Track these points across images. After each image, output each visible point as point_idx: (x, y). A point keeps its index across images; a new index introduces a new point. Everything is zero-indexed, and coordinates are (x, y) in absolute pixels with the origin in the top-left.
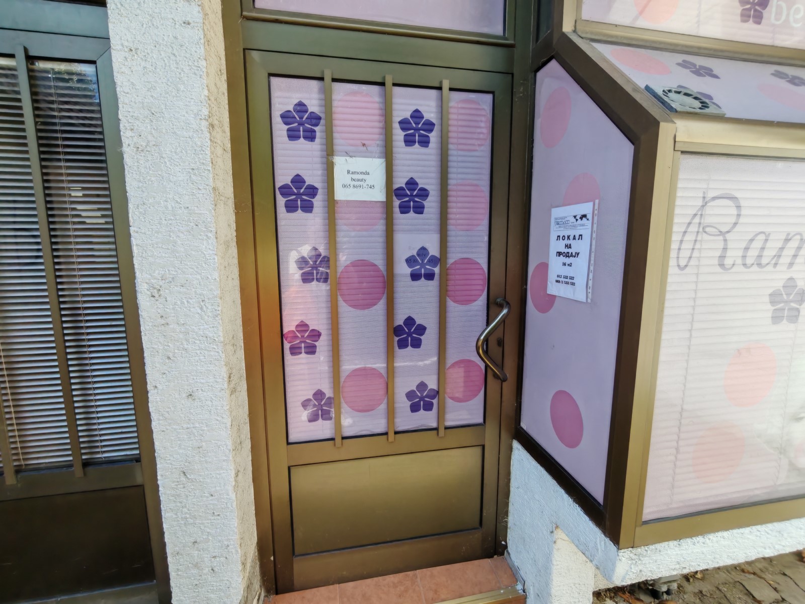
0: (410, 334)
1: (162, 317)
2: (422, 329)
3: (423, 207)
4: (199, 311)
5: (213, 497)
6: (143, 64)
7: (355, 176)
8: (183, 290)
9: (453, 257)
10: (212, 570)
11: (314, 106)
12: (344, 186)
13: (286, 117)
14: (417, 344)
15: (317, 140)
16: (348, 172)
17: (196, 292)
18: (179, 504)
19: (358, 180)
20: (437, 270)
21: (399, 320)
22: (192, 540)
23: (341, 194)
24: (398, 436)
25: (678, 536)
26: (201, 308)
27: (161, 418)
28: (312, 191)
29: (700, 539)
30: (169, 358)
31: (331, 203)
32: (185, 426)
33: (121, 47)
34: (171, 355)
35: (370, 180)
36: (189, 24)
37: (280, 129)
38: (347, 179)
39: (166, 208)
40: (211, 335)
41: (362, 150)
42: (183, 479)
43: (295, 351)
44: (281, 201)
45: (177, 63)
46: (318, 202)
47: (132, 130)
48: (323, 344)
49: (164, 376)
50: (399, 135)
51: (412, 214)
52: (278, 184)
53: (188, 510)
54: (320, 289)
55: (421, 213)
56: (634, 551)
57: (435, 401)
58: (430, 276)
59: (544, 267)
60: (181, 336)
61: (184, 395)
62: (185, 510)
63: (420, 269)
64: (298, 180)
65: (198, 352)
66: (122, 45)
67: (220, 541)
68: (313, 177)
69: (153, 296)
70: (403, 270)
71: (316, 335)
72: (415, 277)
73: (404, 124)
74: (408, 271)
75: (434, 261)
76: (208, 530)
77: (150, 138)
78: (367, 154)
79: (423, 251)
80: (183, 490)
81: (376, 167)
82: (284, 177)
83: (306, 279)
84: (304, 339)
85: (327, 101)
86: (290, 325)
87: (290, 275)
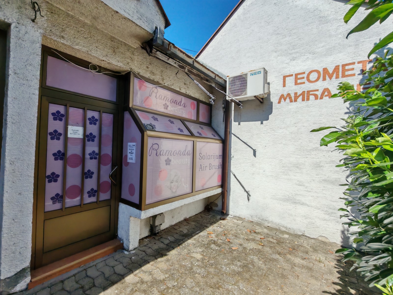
0: (89, 175)
1: (13, 170)
2: (93, 173)
3: (94, 140)
4: (27, 168)
5: (23, 227)
6: (18, 102)
7: (74, 131)
8: (22, 162)
9: (102, 153)
10: (20, 253)
11: (62, 112)
12: (71, 134)
13: (53, 114)
14: (91, 177)
15: (63, 121)
16: (72, 130)
17: (26, 163)
18: (10, 231)
19: (75, 132)
20: (98, 157)
21: (86, 171)
22: (13, 243)
23: (69, 136)
24: (84, 205)
25: (153, 207)
26: (28, 167)
27: (7, 202)
28: (60, 134)
29: (157, 207)
30: (14, 182)
31: (66, 138)
32: (16, 204)
33: (11, 97)
34: (14, 181)
35: (79, 132)
36: (34, 94)
37: (51, 117)
38: (72, 132)
39: (20, 139)
40: (30, 175)
41: (77, 125)
42: (13, 222)
44: (49, 137)
45: (29, 103)
46: (62, 138)
47: (11, 118)
48: (60, 179)
49: (11, 188)
50: (88, 122)
51: (91, 142)
52: (49, 131)
53: (13, 232)
54: (60, 163)
55: (94, 141)
56: (145, 211)
57: (96, 194)
58: (95, 158)
59: (126, 156)
60: (19, 175)
61: (17, 194)
62: (12, 233)
63: (93, 156)
64: (56, 131)
65: (25, 180)
66: (12, 97)
67: (24, 242)
68: (61, 130)
69: (11, 164)
70: (87, 156)
71: (58, 176)
72: (91, 158)
73: (89, 119)
74: (89, 157)
75: (97, 154)
76: (20, 239)
77: (17, 120)
79: (94, 152)
80: (12, 225)
81: (80, 130)
82: (51, 130)
83: (56, 159)
84: (53, 178)
85: (67, 111)
86: (48, 173)
87: (50, 158)
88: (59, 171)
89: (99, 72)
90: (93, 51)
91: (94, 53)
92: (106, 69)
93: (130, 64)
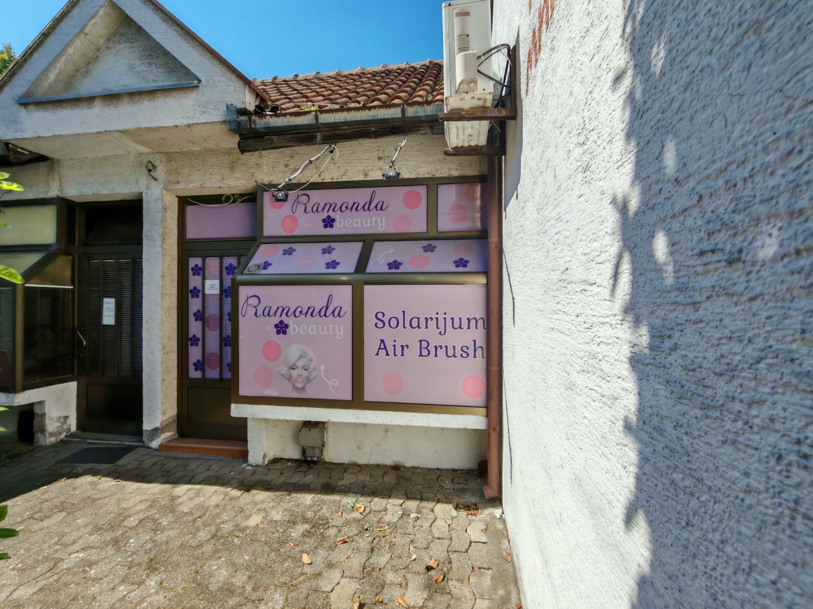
0: (229, 341)
1: (147, 329)
5: (156, 386)
7: (211, 286)
8: (152, 321)
10: (154, 411)
11: (200, 265)
12: (208, 289)
13: (193, 269)
15: (201, 275)
16: (209, 285)
18: (147, 386)
21: (223, 335)
22: (150, 400)
23: (207, 292)
24: (223, 380)
27: (145, 358)
28: (199, 291)
30: (149, 341)
31: (204, 295)
32: (150, 362)
35: (216, 287)
37: (191, 272)
38: (209, 287)
39: (151, 299)
41: (214, 277)
42: (148, 378)
43: (192, 345)
44: (190, 295)
46: (200, 295)
48: (200, 343)
49: (147, 344)
50: (225, 272)
51: (229, 298)
52: (190, 289)
54: (199, 323)
56: (236, 405)
60: (151, 334)
61: (151, 352)
62: (148, 389)
64: (195, 288)
67: (156, 401)
68: (199, 287)
69: (146, 323)
70: (226, 317)
71: (198, 339)
72: (230, 320)
73: (227, 268)
74: (228, 318)
76: (153, 397)
78: (215, 279)
80: (148, 382)
81: (217, 283)
82: (191, 287)
83: (196, 320)
84: (194, 341)
85: (204, 263)
86: (191, 335)
87: (192, 318)
88: (199, 335)
89: (234, 202)
90: (207, 182)
91: (208, 184)
92: (242, 195)
93: (255, 175)
